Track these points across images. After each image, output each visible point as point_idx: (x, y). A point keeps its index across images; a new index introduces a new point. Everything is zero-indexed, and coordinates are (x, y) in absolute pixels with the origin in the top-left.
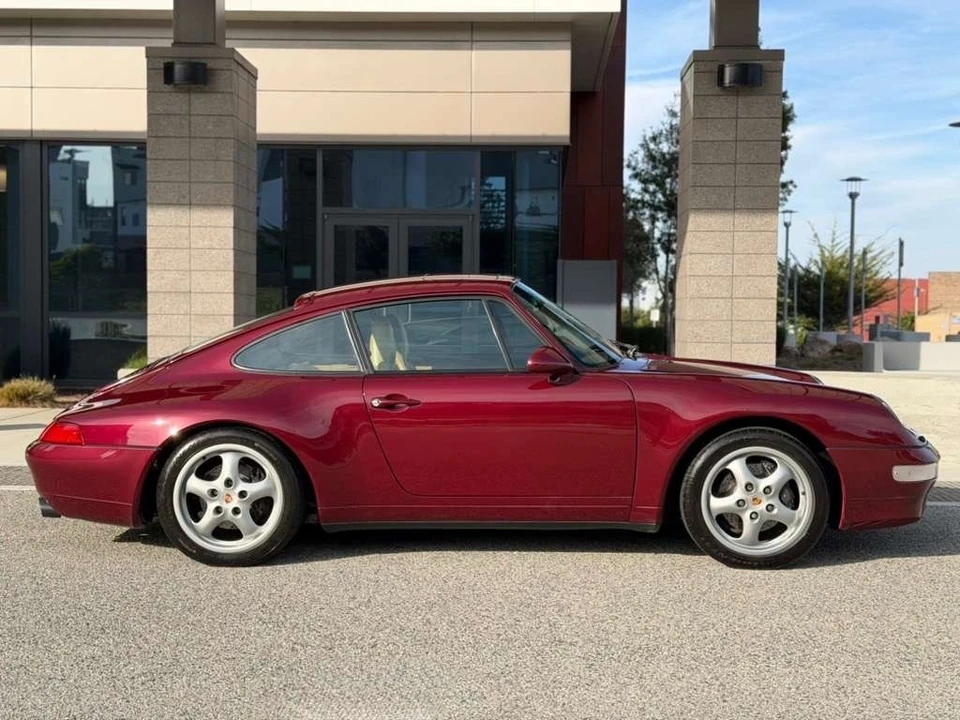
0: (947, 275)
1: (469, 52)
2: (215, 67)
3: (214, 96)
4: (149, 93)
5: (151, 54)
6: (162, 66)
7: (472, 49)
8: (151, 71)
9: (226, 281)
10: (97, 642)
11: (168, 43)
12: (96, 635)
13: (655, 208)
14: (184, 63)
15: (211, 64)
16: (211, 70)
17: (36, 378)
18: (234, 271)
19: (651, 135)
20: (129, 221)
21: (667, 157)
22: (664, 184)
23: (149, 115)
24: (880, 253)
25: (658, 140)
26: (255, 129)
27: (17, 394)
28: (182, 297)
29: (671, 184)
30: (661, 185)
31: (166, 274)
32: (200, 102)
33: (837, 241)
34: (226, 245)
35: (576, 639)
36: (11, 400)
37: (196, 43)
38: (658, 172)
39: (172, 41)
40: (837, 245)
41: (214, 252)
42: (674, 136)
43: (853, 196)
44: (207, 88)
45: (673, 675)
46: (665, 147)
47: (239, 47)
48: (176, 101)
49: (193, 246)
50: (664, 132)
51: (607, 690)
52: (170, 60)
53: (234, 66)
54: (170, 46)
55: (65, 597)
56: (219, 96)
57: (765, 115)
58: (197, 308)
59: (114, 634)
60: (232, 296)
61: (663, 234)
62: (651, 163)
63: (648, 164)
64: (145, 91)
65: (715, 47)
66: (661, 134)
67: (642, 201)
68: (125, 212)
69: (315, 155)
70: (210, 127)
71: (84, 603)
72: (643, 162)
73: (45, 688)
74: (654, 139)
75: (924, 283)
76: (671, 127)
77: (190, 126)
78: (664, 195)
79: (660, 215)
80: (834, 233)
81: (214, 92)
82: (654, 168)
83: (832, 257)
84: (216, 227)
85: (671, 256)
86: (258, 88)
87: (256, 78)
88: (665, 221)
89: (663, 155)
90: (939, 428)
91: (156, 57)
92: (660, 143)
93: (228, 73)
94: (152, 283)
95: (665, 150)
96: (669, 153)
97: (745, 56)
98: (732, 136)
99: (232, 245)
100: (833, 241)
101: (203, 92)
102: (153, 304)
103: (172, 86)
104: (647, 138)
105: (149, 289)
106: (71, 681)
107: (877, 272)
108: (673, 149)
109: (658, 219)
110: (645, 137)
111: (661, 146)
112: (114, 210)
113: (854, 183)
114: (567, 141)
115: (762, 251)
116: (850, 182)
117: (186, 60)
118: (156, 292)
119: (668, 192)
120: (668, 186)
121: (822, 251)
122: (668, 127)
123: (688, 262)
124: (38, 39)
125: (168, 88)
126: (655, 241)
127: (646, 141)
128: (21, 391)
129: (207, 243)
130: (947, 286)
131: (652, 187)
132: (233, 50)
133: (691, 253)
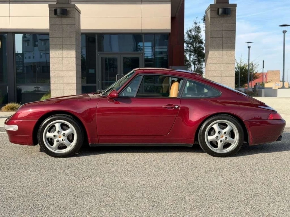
0: (273, 71)
1: (140, 5)
2: (69, 10)
3: (69, 19)
4: (50, 18)
5: (50, 6)
6: (54, 10)
7: (141, 4)
8: (50, 12)
9: (74, 73)
11: (55, 3)
13: (190, 51)
14: (60, 9)
15: (68, 9)
16: (68, 11)
17: (15, 103)
18: (76, 71)
19: (189, 30)
21: (194, 36)
22: (193, 44)
23: (50, 24)
24: (255, 64)
25: (191, 31)
26: (80, 28)
27: (10, 107)
28: (61, 78)
29: (195, 44)
30: (192, 45)
31: (56, 72)
32: (65, 21)
33: (242, 61)
34: (73, 63)
35: (200, 167)
36: (8, 110)
37: (63, 3)
38: (191, 41)
39: (56, 2)
40: (242, 62)
41: (70, 65)
42: (196, 30)
43: (249, 47)
44: (67, 16)
45: (230, 175)
46: (193, 33)
47: (76, 4)
48: (58, 20)
49: (64, 63)
50: (193, 29)
51: (213, 178)
52: (56, 8)
53: (75, 10)
54: (55, 4)
56: (71, 19)
57: (231, 23)
58: (65, 81)
60: (75, 78)
61: (193, 59)
62: (189, 38)
63: (188, 38)
64: (49, 18)
65: (216, 3)
66: (192, 29)
67: (187, 50)
69: (95, 36)
70: (68, 28)
72: (187, 38)
74: (190, 31)
75: (266, 73)
76: (195, 27)
77: (62, 27)
78: (193, 47)
79: (192, 54)
80: (241, 59)
81: (69, 18)
82: (190, 39)
83: (241, 66)
84: (70, 57)
85: (195, 66)
86: (81, 16)
87: (80, 13)
88: (194, 56)
89: (193, 36)
90: (284, 112)
91: (52, 7)
92: (192, 32)
93: (73, 12)
94: (52, 74)
95: (193, 34)
96: (194, 35)
97: (225, 6)
98: (221, 29)
99: (75, 63)
100: (241, 61)
101: (66, 18)
102: (52, 80)
103: (56, 16)
104: (188, 31)
105: (51, 76)
107: (254, 71)
108: (196, 34)
109: (192, 55)
110: (187, 30)
111: (192, 33)
113: (249, 44)
114: (170, 31)
115: (230, 63)
116: (248, 43)
117: (61, 8)
118: (53, 77)
119: (195, 47)
120: (194, 45)
121: (238, 64)
122: (194, 27)
123: (209, 66)
124: (11, 2)
125: (55, 16)
126: (191, 61)
127: (188, 32)
128: (11, 107)
129: (68, 62)
130: (273, 74)
131: (190, 45)
132: (74, 5)
133: (210, 64)
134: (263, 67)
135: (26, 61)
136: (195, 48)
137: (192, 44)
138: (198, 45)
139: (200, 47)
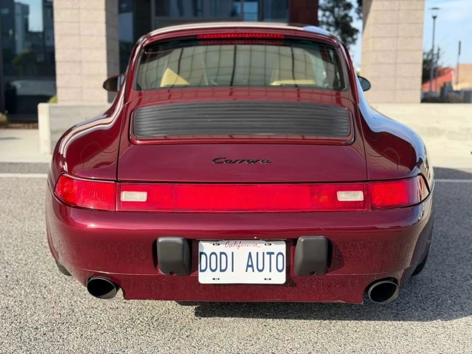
9: (102, 55)
18: (106, 49)
28: (76, 64)
31: (66, 50)
41: (95, 37)
58: (85, 71)
59: (25, 286)
60: (105, 64)
82: (329, 2)
94: (59, 56)
102: (60, 69)
112: (43, 33)
113: (435, 10)
118: (61, 61)
123: (371, 43)
129: (90, 32)
133: (373, 37)
134: (459, 54)
136: (338, 17)
137: (331, 10)
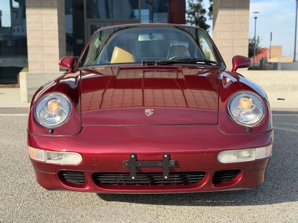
9: (56, 43)
10: (24, 176)
12: (23, 174)
18: (59, 39)
20: (16, 31)
28: (40, 48)
31: (34, 40)
34: (55, 29)
41: (51, 32)
43: (256, 18)
49: (43, 30)
55: (8, 157)
58: (46, 52)
60: (58, 48)
62: (191, 7)
67: (188, 20)
68: (14, 28)
71: (16, 159)
73: (4, 199)
78: (195, 18)
82: (192, 9)
84: (51, 23)
89: (195, 5)
94: (29, 43)
95: (195, 3)
99: (57, 29)
102: (30, 51)
105: (28, 45)
106: (16, 195)
108: (198, 3)
115: (244, 30)
118: (31, 46)
120: (196, 15)
123: (218, 34)
129: (48, 29)
131: (191, 16)
133: (219, 31)
134: (271, 40)
135: (14, 34)
136: (197, 18)
137: (193, 14)
138: (200, 16)
139: (202, 17)
